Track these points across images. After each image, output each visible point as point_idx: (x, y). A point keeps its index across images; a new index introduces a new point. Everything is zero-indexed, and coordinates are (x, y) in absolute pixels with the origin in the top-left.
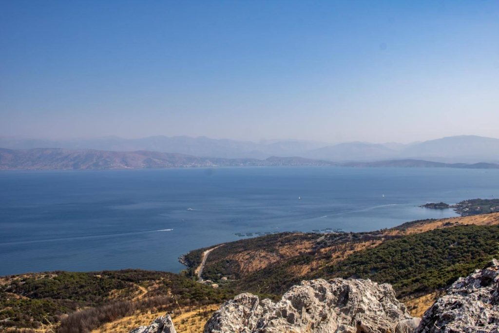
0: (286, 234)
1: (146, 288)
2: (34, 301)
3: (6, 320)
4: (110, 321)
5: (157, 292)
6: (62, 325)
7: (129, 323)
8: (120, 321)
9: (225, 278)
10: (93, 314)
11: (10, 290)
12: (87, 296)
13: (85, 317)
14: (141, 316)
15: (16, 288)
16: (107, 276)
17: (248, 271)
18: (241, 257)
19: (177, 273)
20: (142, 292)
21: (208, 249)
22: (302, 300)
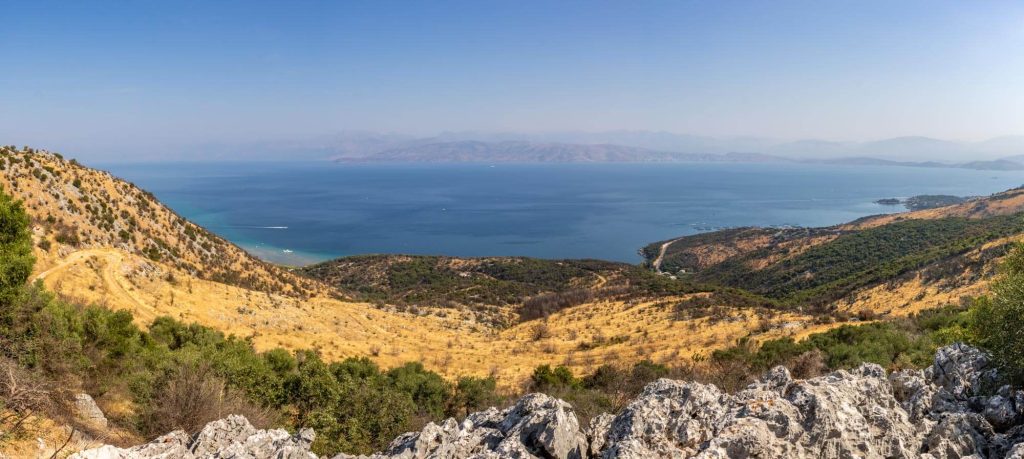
0: (744, 229)
1: (605, 278)
2: (501, 282)
3: (476, 296)
4: (569, 306)
5: (616, 282)
6: (525, 306)
7: (587, 310)
8: (578, 307)
9: (683, 271)
10: (553, 299)
11: (480, 271)
12: (549, 282)
13: (546, 301)
14: (599, 304)
15: (485, 269)
16: (568, 265)
17: (706, 265)
18: (700, 251)
19: (636, 264)
20: (601, 281)
21: (667, 242)
22: (746, 447)
